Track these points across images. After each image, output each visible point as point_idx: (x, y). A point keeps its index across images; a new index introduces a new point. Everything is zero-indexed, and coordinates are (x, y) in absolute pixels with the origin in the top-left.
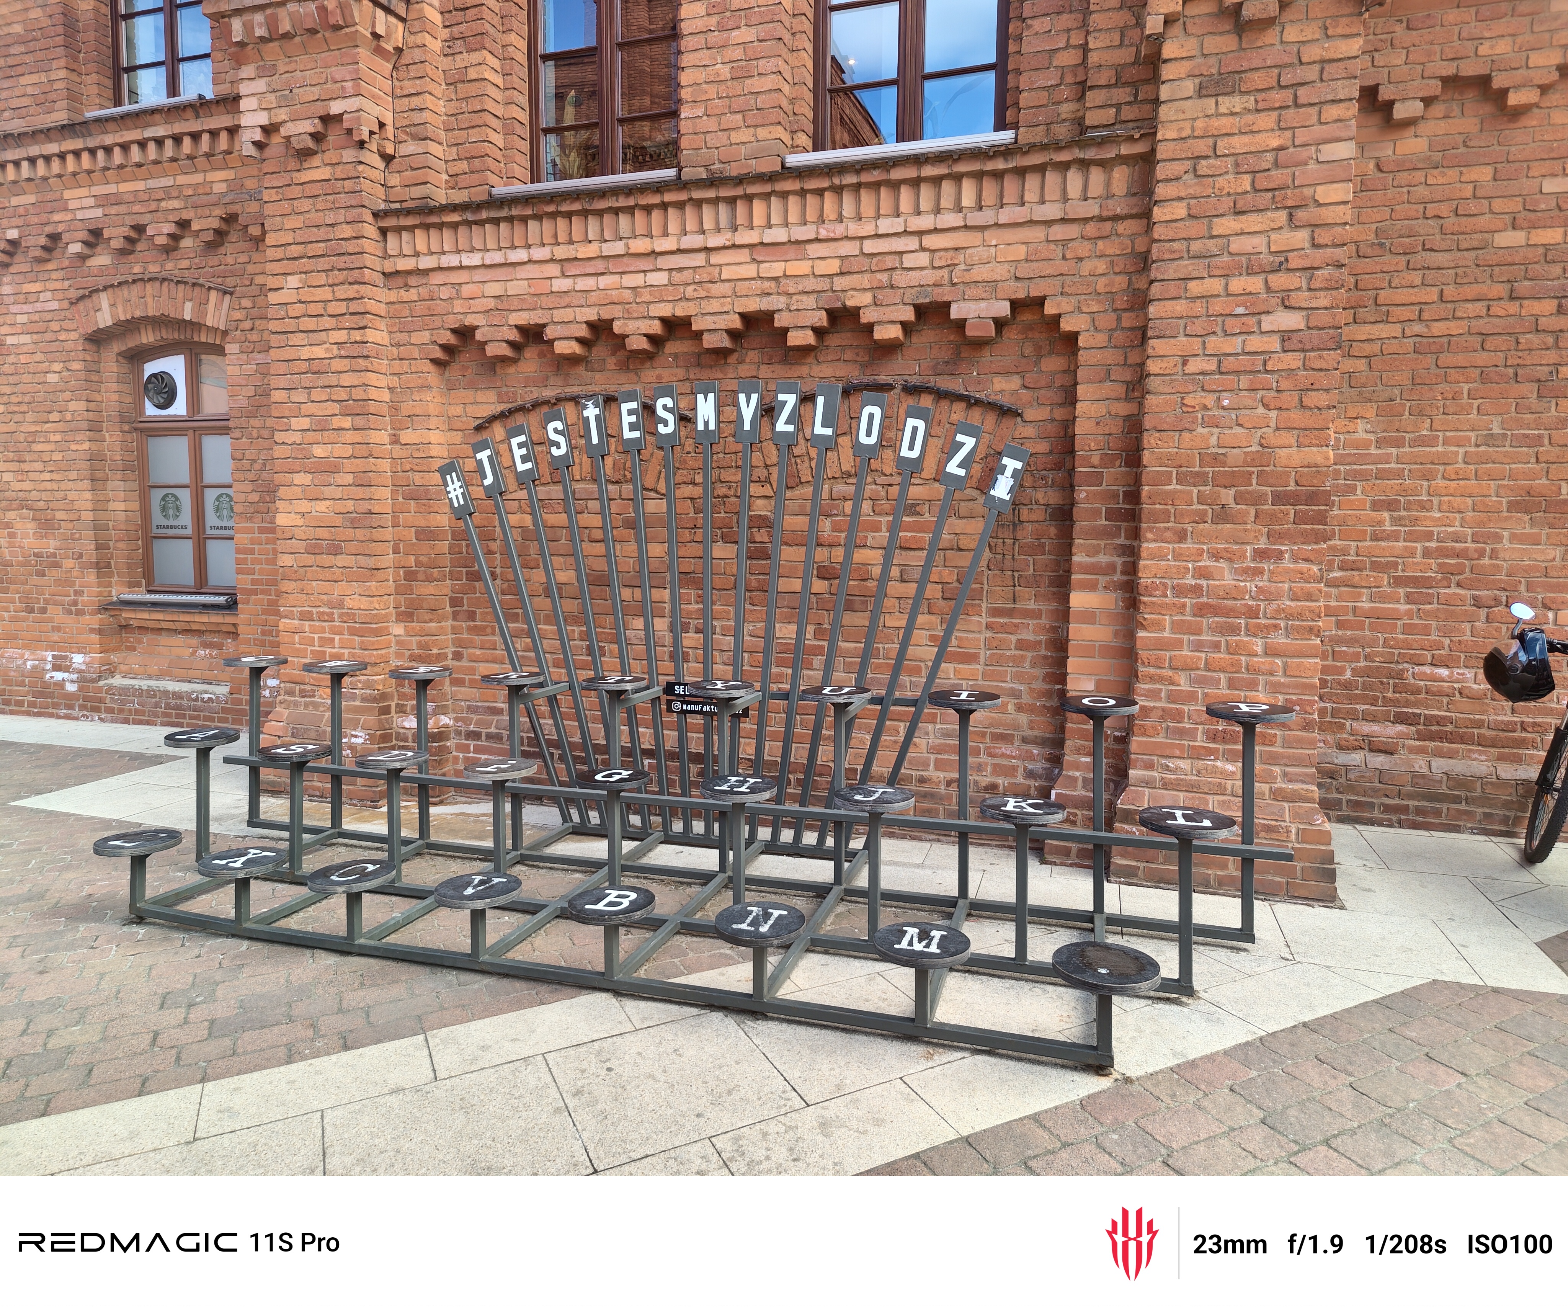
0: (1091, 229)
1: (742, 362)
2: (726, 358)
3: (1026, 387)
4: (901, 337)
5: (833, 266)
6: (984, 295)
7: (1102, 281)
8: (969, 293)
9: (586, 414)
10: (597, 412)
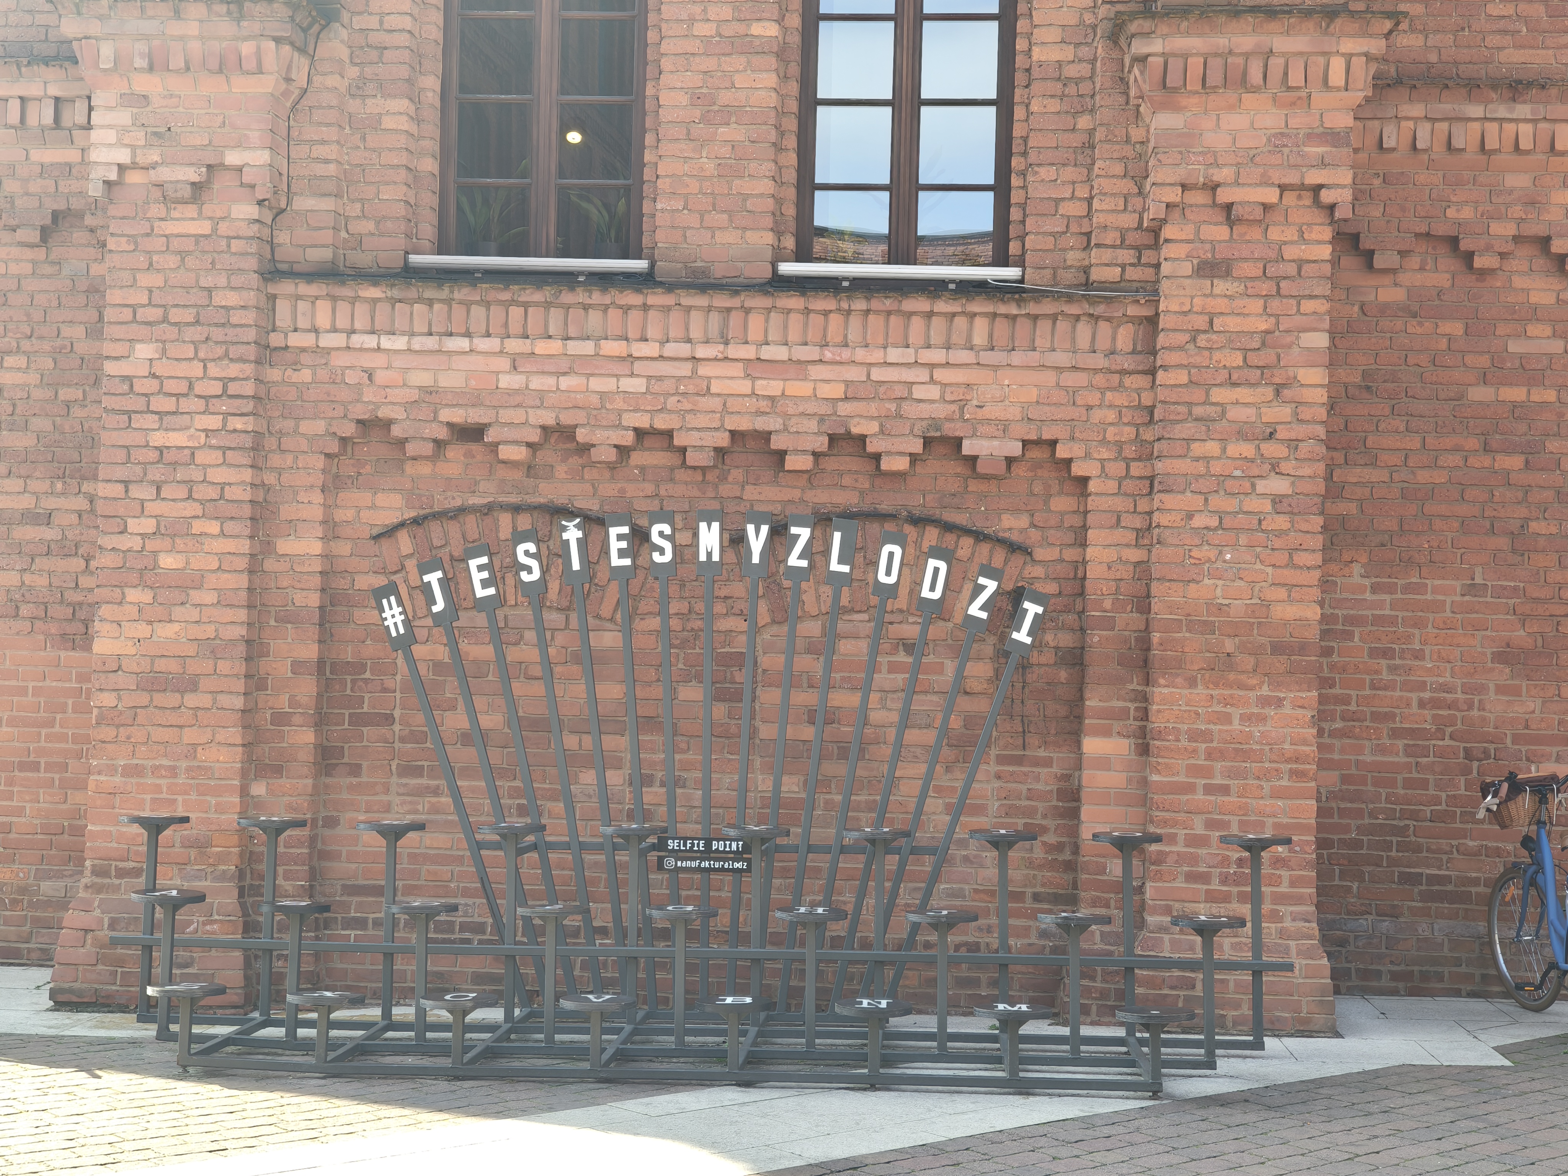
0: (1099, 380)
1: (724, 480)
2: (704, 475)
3: (1035, 526)
4: (909, 469)
5: (838, 391)
6: (996, 433)
7: (1111, 430)
8: (981, 430)
9: (565, 536)
10: (580, 534)
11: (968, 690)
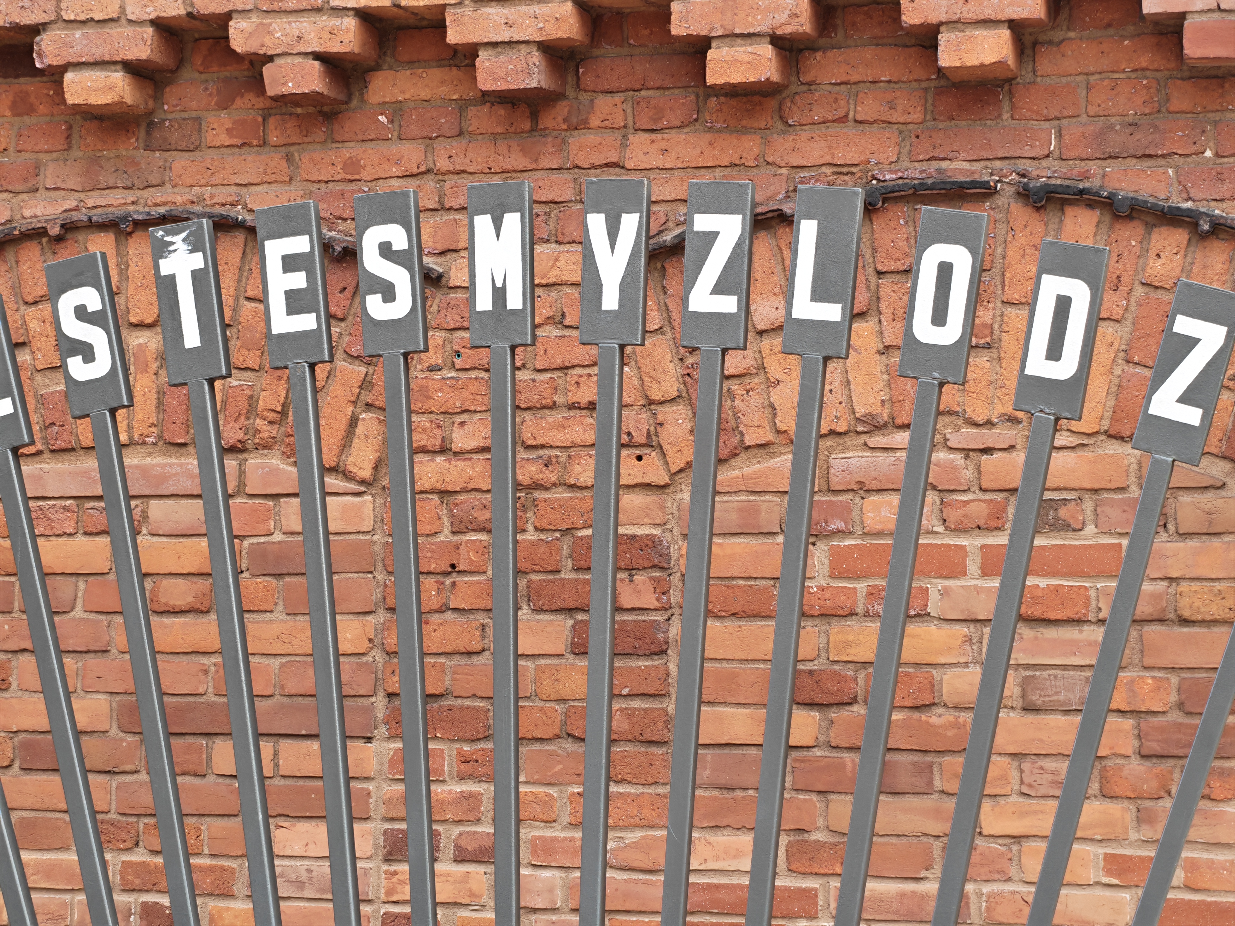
1: (582, 125)
2: (534, 116)
4: (1011, 62)
9: (166, 267)
10: (197, 261)
11: (1186, 614)
